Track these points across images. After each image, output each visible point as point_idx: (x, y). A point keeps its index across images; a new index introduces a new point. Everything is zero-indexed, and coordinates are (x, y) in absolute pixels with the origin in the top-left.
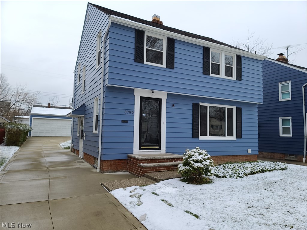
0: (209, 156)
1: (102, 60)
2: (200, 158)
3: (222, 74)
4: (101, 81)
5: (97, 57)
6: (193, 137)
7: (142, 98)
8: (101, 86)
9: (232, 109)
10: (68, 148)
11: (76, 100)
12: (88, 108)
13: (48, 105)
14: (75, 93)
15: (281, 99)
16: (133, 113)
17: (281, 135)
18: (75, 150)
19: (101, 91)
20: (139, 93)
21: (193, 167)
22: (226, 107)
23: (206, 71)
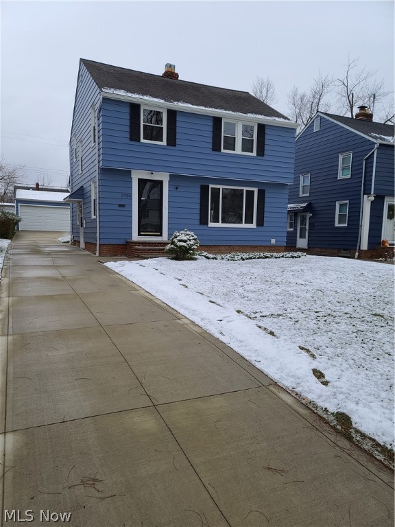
0: (195, 237)
1: (96, 139)
2: (185, 238)
3: (238, 150)
4: (96, 162)
5: (92, 133)
6: (201, 223)
7: (140, 180)
8: (97, 167)
9: (253, 192)
10: (68, 242)
11: (74, 181)
12: (86, 191)
13: (35, 186)
14: (72, 172)
15: (340, 177)
16: (131, 196)
17: (337, 225)
18: (75, 242)
19: (96, 174)
20: (136, 176)
21: (176, 246)
22: (245, 189)
23: (216, 147)
